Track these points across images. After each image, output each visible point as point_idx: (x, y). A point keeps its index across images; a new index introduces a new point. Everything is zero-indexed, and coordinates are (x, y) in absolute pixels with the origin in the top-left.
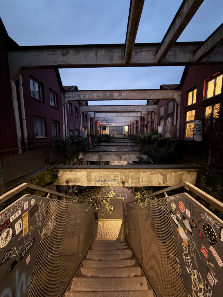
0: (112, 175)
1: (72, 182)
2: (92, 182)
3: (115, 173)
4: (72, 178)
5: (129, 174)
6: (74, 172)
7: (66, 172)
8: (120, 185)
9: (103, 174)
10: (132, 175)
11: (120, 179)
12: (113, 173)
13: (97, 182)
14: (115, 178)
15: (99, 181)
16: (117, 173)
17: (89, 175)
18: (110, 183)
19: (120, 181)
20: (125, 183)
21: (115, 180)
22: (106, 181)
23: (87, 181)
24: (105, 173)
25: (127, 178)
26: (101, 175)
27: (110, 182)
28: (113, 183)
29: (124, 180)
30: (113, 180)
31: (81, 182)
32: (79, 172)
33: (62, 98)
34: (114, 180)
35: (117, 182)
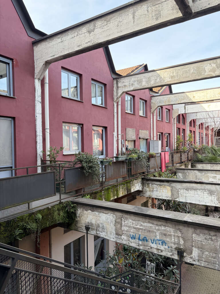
0: (158, 230)
1: (94, 229)
2: (123, 237)
3: (163, 228)
4: (94, 222)
5: (194, 235)
6: (97, 213)
7: (86, 210)
8: (173, 255)
9: (141, 225)
10: (199, 239)
11: (175, 244)
12: (160, 228)
13: (132, 238)
14: (164, 239)
15: (134, 238)
16: (168, 229)
17: (118, 223)
18: (154, 246)
19: (174, 246)
20: (185, 254)
21: (164, 243)
22: (147, 241)
23: (114, 232)
24: (145, 224)
25: (189, 244)
26: (138, 227)
27: (154, 244)
28: (159, 248)
29: (182, 247)
30: (160, 242)
31: (107, 232)
32: (104, 215)
33: (115, 89)
34: (162, 243)
35: (167, 247)
